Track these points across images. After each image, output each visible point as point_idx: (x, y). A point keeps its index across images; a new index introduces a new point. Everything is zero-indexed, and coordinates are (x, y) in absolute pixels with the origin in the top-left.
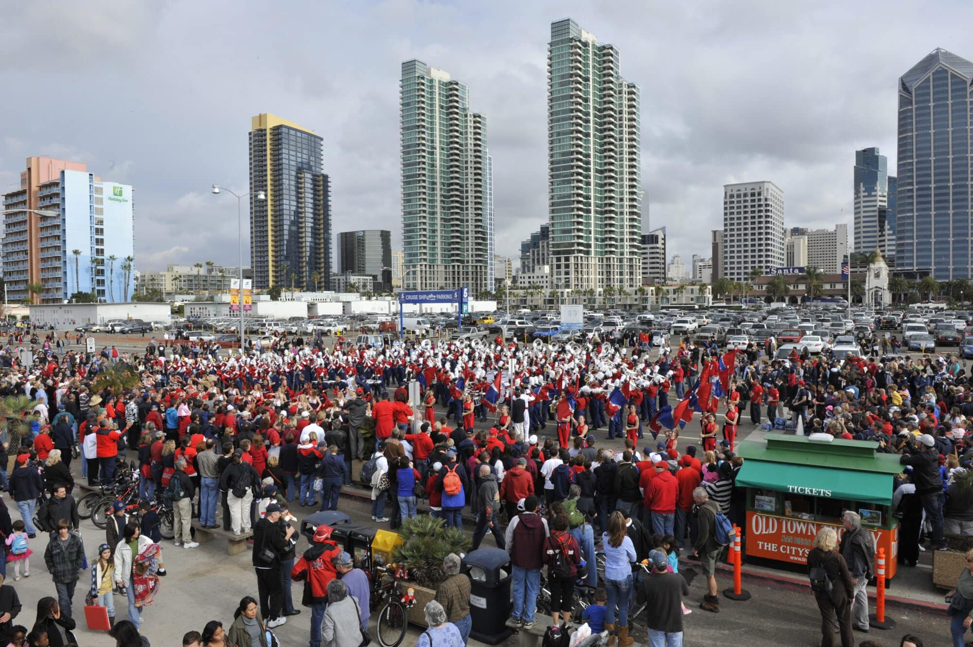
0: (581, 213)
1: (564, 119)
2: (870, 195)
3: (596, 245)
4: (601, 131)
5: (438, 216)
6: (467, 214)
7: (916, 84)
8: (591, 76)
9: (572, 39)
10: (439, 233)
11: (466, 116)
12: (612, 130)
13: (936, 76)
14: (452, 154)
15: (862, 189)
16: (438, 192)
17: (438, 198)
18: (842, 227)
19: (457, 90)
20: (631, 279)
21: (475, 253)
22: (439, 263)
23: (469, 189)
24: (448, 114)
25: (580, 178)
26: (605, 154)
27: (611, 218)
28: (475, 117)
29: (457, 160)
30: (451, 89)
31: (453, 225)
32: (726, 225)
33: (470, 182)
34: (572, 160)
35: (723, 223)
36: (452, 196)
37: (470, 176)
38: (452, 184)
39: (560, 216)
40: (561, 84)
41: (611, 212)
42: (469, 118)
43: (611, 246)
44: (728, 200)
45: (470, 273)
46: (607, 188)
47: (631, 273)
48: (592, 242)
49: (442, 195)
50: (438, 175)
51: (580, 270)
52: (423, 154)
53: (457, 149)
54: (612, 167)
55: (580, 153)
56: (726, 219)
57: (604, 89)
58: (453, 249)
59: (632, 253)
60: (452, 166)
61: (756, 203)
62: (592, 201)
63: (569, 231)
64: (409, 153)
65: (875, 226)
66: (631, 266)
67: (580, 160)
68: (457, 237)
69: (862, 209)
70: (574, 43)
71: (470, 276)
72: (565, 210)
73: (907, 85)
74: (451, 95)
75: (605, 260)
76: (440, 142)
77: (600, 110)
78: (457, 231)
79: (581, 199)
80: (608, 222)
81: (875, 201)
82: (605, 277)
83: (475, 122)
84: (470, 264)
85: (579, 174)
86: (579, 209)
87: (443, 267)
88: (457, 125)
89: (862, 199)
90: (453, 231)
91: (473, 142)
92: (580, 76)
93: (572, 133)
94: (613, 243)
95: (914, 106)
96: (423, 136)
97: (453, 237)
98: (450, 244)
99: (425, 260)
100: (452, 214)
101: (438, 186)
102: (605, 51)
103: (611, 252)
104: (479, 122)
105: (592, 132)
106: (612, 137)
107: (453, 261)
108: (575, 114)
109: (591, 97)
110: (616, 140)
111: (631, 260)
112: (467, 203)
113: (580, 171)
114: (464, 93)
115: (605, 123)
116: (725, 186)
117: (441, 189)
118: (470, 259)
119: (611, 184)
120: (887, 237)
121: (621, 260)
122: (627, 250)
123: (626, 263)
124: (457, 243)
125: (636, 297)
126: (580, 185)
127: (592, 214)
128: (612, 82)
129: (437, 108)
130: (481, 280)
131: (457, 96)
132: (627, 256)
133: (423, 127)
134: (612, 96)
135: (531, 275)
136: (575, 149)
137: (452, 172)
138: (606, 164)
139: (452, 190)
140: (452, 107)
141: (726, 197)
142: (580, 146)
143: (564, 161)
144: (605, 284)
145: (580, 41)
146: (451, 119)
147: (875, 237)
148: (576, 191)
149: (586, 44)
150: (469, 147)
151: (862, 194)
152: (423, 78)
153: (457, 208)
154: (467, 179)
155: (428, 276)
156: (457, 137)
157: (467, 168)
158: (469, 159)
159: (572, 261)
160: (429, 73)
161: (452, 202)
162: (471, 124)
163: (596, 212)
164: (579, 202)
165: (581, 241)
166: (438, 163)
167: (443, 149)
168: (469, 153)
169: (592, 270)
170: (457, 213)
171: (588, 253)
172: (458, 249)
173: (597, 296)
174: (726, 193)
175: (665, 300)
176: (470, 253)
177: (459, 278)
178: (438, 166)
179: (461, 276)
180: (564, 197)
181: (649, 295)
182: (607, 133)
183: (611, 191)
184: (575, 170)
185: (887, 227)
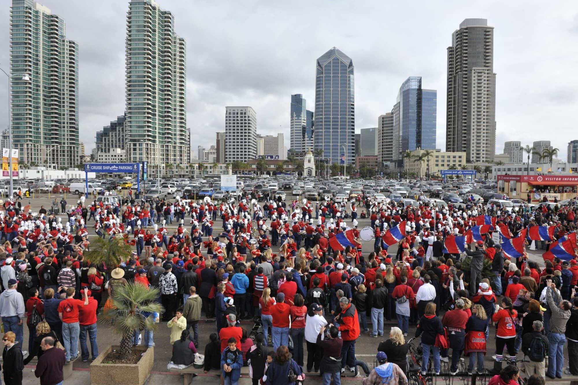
0: (150, 116)
1: (139, 54)
2: (298, 119)
3: (159, 137)
4: (163, 65)
5: (41, 110)
6: (64, 110)
7: (325, 64)
8: (157, 29)
9: (146, 3)
10: (42, 122)
11: (64, 41)
12: (169, 65)
13: (334, 61)
14: (52, 67)
15: (295, 115)
16: (41, 93)
17: (41, 97)
18: (281, 135)
19: (57, 22)
20: (181, 159)
21: (69, 137)
22: (42, 143)
23: (66, 92)
24: (49, 38)
25: (150, 93)
26: (166, 80)
27: (168, 121)
28: (70, 43)
29: (56, 72)
30: (52, 21)
31: (52, 117)
32: (226, 130)
33: (66, 88)
34: (144, 81)
35: (225, 128)
36: (52, 96)
37: (66, 84)
38: (52, 88)
39: (136, 117)
40: (138, 31)
41: (169, 116)
42: (66, 43)
43: (168, 138)
44: (228, 115)
45: (66, 152)
46: (166, 101)
47: (181, 156)
48: (157, 135)
49: (45, 96)
50: (41, 80)
51: (149, 152)
52: (30, 64)
53: (56, 63)
54: (170, 89)
55: (150, 77)
56: (226, 126)
57: (165, 39)
58: (53, 134)
59: (181, 143)
60: (52, 75)
61: (243, 119)
62: (157, 109)
63: (143, 127)
64: (17, 61)
65: (300, 136)
66: (181, 151)
67: (150, 82)
68: (56, 126)
69: (295, 126)
70: (146, 6)
71: (66, 153)
72: (139, 113)
73: (321, 63)
74: (52, 25)
75: (165, 147)
76: (43, 57)
77: (162, 52)
78: (56, 121)
79: (150, 107)
80: (166, 123)
81: (301, 122)
82: (165, 157)
83: (70, 47)
84: (66, 145)
85: (148, 90)
86: (148, 113)
87: (45, 146)
88: (57, 47)
89: (295, 121)
90: (52, 121)
91: (68, 60)
92: (150, 28)
93: (144, 64)
94: (170, 136)
95: (324, 75)
96: (30, 50)
97: (52, 125)
98: (50, 130)
99: (31, 141)
100: (52, 109)
101: (41, 88)
102: (166, 15)
103: (169, 142)
104: (74, 47)
105: (157, 64)
106: (169, 69)
107: (53, 142)
108: (146, 51)
109: (157, 42)
110: (172, 72)
111: (181, 147)
112: (64, 102)
113: (150, 88)
114: (62, 25)
115: (165, 60)
116: (227, 107)
117: (43, 91)
118: (66, 141)
119: (168, 99)
120: (306, 142)
121: (175, 147)
122: (178, 141)
123: (177, 149)
124: (56, 130)
125: (187, 170)
126: (150, 97)
127: (157, 117)
128: (170, 35)
129: (41, 32)
130: (74, 157)
131: (57, 26)
132: (178, 145)
133: (30, 44)
134: (170, 44)
135: (107, 154)
136: (146, 74)
137: (52, 79)
138: (165, 86)
139: (52, 92)
140: (52, 33)
141: (227, 114)
142: (150, 73)
143: (139, 81)
144: (165, 162)
145: (151, 5)
146: (52, 42)
147: (300, 141)
148: (146, 101)
149: (154, 8)
150: (66, 64)
151: (295, 118)
152: (30, 9)
153: (56, 105)
154: (64, 86)
155: (33, 152)
156: (57, 55)
157: (64, 78)
158: (66, 72)
159: (144, 146)
160: (35, 6)
161: (52, 100)
162: (67, 47)
163: (159, 116)
164: (148, 108)
165: (150, 134)
166: (41, 72)
167: (45, 62)
168: (66, 68)
169: (157, 152)
170: (56, 109)
171: (154, 141)
172: (56, 134)
173: (162, 169)
174: (227, 111)
175: (205, 173)
176: (66, 137)
177: (57, 155)
178: (41, 74)
179: (59, 153)
180: (139, 104)
181: (195, 169)
182: (166, 67)
183: (169, 103)
184: (146, 88)
185: (306, 136)
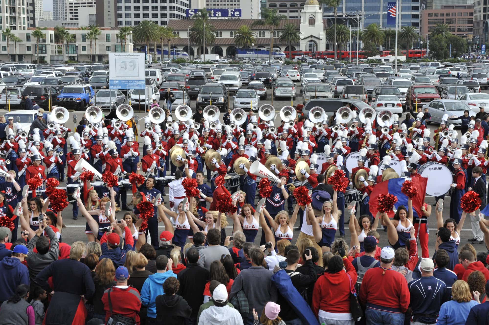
20: (14, 19)
47: (13, 10)
125: (28, 44)
175: (70, 50)
181: (48, 42)
